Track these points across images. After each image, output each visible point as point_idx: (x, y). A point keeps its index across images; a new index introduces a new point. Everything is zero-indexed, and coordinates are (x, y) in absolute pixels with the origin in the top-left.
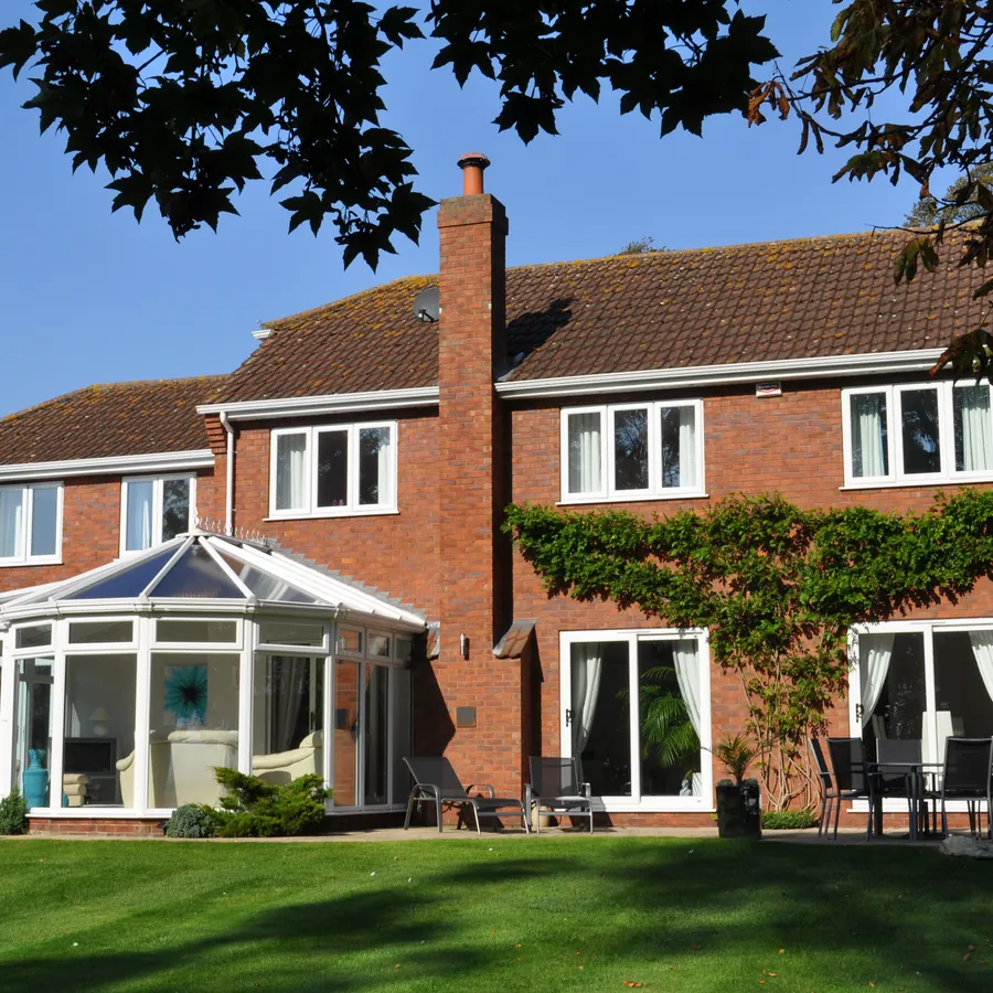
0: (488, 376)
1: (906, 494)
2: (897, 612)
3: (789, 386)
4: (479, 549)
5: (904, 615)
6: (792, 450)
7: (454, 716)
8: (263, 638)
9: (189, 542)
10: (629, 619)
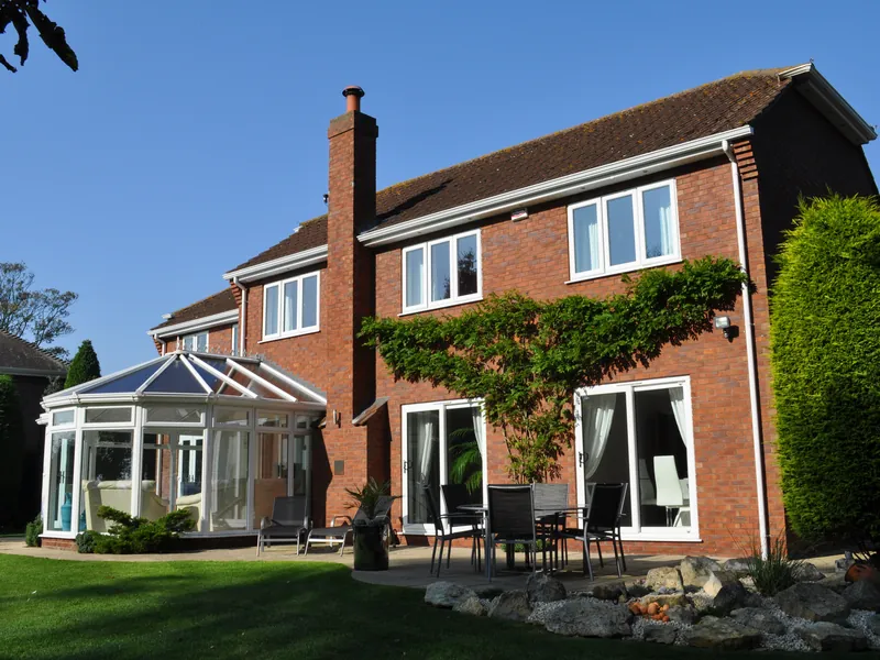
0: (351, 232)
1: (610, 282)
2: (606, 377)
3: (533, 209)
4: (346, 351)
5: (611, 378)
6: (535, 258)
7: (332, 467)
8: (149, 418)
9: (173, 358)
10: (439, 394)
